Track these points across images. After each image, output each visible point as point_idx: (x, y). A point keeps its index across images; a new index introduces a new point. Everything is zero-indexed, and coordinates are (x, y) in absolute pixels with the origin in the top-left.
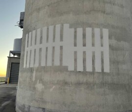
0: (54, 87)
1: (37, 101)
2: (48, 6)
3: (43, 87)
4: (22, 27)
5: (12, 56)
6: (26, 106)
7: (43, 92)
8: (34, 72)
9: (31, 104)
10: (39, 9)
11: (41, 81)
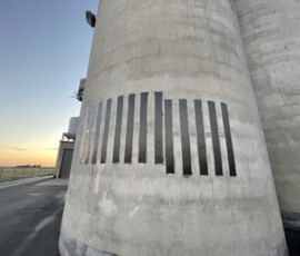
0: (137, 208)
1: (102, 237)
2: (128, 62)
3: (115, 207)
4: (80, 99)
5: (66, 139)
6: (79, 245)
7: (113, 219)
8: (98, 175)
9: (90, 242)
10: (111, 67)
11: (111, 194)
